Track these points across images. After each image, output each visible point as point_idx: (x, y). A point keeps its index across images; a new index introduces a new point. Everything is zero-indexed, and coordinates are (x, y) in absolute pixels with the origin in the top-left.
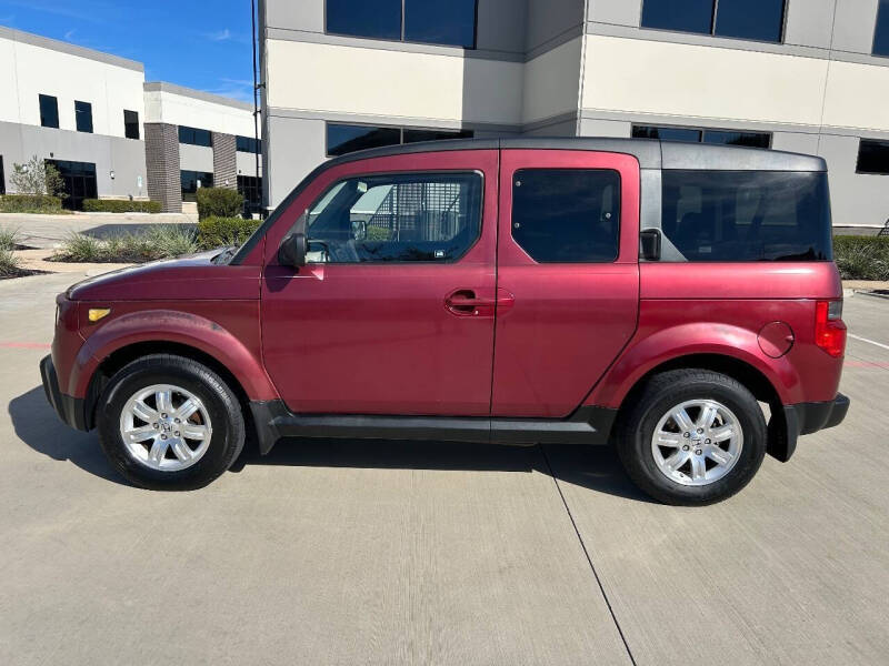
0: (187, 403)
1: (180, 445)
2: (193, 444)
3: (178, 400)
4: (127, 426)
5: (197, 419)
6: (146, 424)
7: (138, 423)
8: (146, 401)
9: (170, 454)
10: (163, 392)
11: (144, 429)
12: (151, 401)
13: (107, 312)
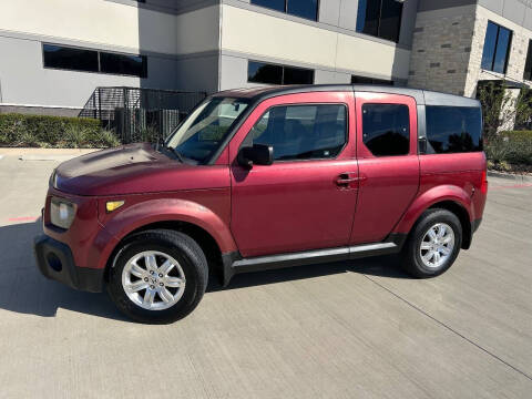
0: (167, 263)
1: (164, 292)
2: (173, 291)
3: (160, 261)
4: (126, 282)
5: (174, 273)
6: (139, 279)
7: (134, 279)
8: (138, 262)
9: (157, 298)
10: (150, 256)
11: (139, 283)
12: (142, 263)
13: (122, 203)
